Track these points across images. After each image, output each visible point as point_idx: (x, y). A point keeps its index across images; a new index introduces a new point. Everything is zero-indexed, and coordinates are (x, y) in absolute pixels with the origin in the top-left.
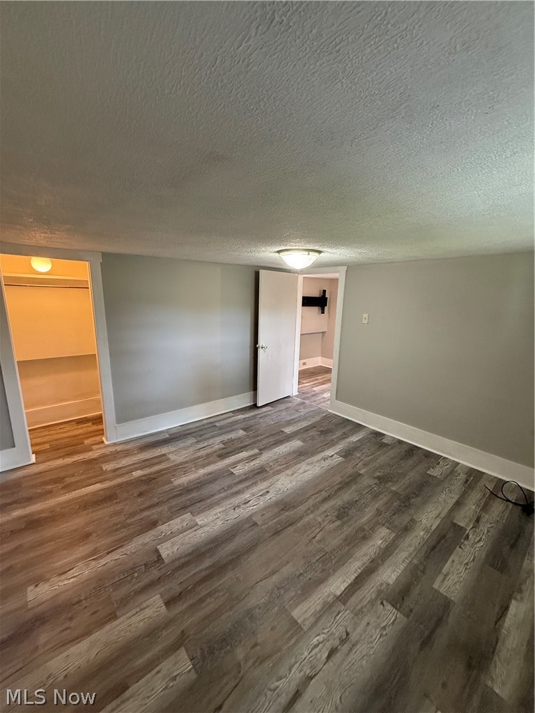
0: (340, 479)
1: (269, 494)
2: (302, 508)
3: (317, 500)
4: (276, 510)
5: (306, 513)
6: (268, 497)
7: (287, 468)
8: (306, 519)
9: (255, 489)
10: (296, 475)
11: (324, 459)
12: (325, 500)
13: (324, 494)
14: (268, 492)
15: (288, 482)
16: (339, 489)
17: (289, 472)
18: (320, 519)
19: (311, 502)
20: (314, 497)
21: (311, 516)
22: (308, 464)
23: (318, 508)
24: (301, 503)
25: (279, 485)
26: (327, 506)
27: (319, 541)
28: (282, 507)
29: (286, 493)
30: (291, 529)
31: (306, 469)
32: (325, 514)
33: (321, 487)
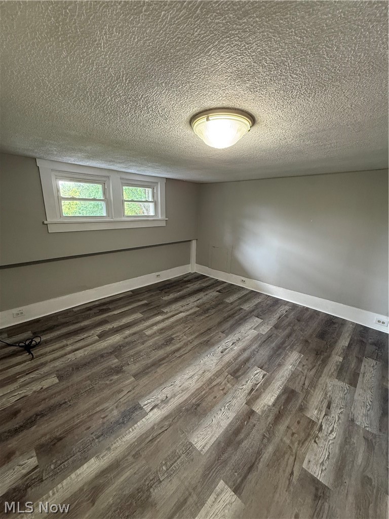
0: (158, 370)
1: (220, 351)
2: (195, 343)
3: (184, 349)
4: (212, 340)
5: (193, 340)
6: (221, 349)
7: (211, 380)
8: (193, 337)
9: (233, 354)
10: (201, 372)
11: (166, 401)
12: (178, 350)
13: (177, 354)
14: (222, 352)
15: (207, 363)
16: (164, 359)
17: (208, 375)
18: (185, 337)
19: (189, 347)
20: (186, 352)
21: (189, 339)
22: (187, 389)
23: (185, 344)
24: (196, 346)
25: (215, 360)
26: (178, 346)
27: (187, 327)
28: (209, 342)
29: (208, 352)
30: (202, 331)
31: (190, 381)
32: (180, 340)
33: (180, 360)
